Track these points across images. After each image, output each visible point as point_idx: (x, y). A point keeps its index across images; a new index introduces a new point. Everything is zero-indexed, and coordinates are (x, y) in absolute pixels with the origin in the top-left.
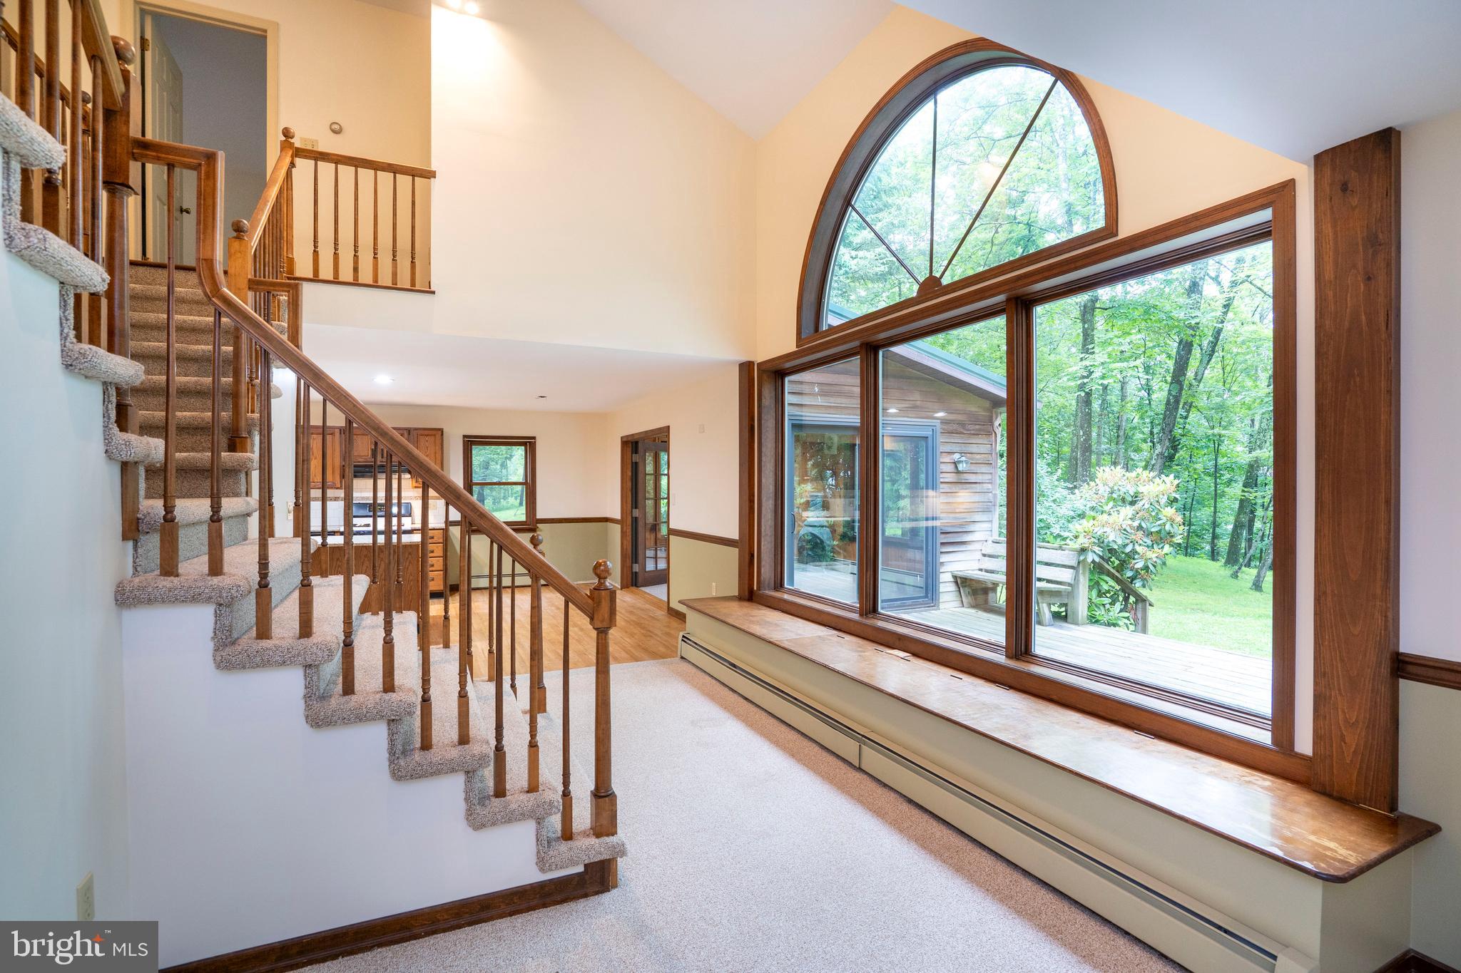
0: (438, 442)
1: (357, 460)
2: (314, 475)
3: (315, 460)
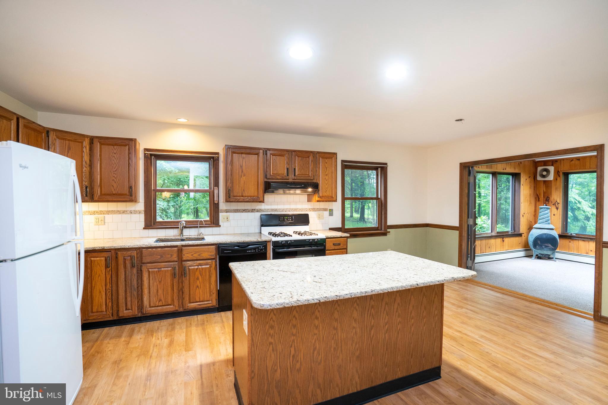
0: (333, 164)
1: (276, 177)
2: (243, 190)
3: (244, 176)
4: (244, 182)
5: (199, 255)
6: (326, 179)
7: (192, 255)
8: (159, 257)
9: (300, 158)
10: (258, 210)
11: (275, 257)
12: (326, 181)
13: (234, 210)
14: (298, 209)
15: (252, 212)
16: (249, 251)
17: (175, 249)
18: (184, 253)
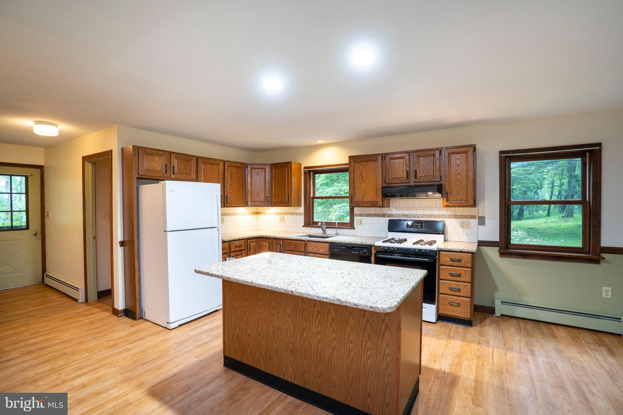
0: (471, 158)
1: (395, 181)
2: (363, 196)
3: (364, 183)
4: (364, 188)
5: (317, 250)
6: (457, 179)
7: (313, 249)
8: (294, 247)
9: (422, 158)
10: (388, 215)
11: (376, 263)
12: (458, 181)
13: (366, 214)
14: (433, 215)
15: (383, 216)
16: (354, 252)
17: (303, 242)
18: (308, 246)
